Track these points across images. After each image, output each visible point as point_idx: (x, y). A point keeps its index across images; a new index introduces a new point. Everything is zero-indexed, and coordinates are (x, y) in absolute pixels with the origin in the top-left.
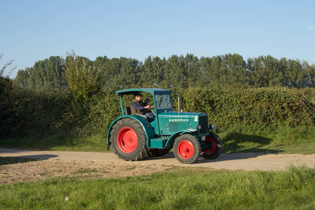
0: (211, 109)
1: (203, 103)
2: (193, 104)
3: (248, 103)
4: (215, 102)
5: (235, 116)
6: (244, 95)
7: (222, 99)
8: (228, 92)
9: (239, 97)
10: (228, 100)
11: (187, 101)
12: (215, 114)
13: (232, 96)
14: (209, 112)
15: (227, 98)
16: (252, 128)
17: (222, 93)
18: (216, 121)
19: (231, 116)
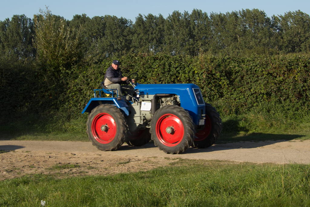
0: (228, 82)
1: (218, 75)
2: (204, 76)
3: (277, 74)
4: (234, 73)
5: (261, 92)
6: (273, 64)
7: (243, 69)
8: (250, 59)
9: (265, 66)
10: (251, 71)
11: (196, 72)
12: (233, 90)
13: (256, 66)
14: (227, 86)
15: (250, 68)
16: (283, 107)
17: (243, 61)
18: (235, 99)
19: (256, 92)
